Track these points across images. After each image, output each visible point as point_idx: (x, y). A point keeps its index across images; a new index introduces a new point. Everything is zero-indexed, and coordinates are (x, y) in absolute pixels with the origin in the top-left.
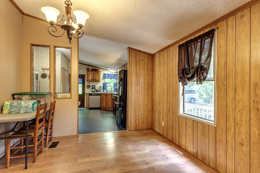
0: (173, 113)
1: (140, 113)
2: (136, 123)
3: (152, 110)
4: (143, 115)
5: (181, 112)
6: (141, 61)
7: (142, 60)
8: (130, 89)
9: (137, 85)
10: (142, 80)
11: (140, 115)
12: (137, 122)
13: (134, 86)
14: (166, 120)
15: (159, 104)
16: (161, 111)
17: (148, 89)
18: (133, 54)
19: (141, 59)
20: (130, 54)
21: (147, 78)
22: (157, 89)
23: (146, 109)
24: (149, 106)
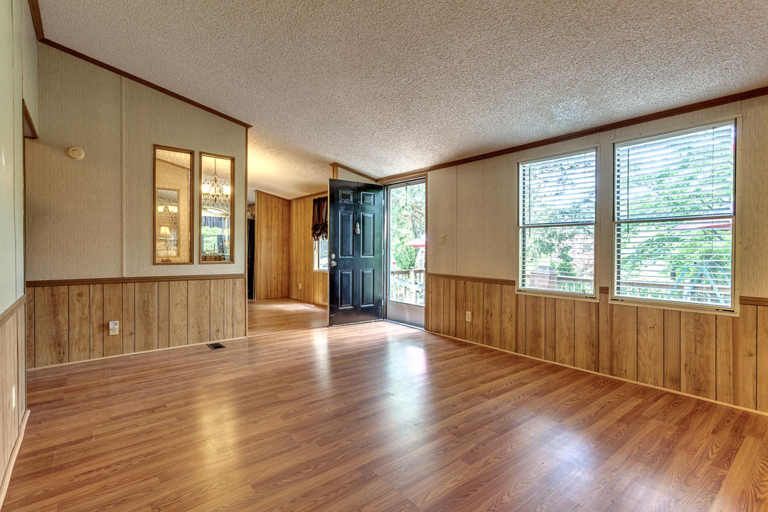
0: (309, 271)
1: (273, 277)
2: (267, 291)
3: (289, 273)
4: (276, 281)
5: (316, 268)
6: (273, 208)
7: (275, 207)
8: (259, 245)
9: (269, 240)
10: (274, 234)
11: (273, 279)
12: (269, 289)
13: (264, 241)
14: (303, 281)
15: (297, 264)
16: (299, 272)
17: (283, 245)
18: (263, 199)
19: (273, 205)
20: (259, 199)
21: (281, 231)
22: (294, 244)
23: (280, 272)
24: (285, 268)
